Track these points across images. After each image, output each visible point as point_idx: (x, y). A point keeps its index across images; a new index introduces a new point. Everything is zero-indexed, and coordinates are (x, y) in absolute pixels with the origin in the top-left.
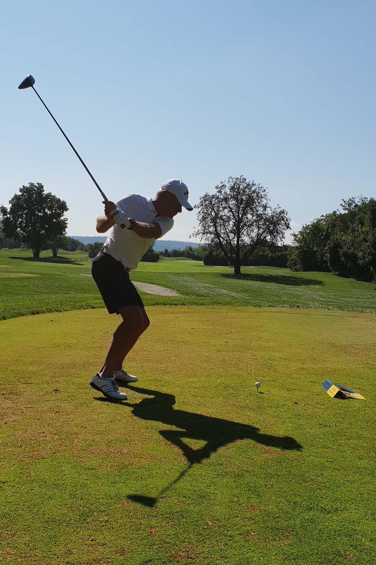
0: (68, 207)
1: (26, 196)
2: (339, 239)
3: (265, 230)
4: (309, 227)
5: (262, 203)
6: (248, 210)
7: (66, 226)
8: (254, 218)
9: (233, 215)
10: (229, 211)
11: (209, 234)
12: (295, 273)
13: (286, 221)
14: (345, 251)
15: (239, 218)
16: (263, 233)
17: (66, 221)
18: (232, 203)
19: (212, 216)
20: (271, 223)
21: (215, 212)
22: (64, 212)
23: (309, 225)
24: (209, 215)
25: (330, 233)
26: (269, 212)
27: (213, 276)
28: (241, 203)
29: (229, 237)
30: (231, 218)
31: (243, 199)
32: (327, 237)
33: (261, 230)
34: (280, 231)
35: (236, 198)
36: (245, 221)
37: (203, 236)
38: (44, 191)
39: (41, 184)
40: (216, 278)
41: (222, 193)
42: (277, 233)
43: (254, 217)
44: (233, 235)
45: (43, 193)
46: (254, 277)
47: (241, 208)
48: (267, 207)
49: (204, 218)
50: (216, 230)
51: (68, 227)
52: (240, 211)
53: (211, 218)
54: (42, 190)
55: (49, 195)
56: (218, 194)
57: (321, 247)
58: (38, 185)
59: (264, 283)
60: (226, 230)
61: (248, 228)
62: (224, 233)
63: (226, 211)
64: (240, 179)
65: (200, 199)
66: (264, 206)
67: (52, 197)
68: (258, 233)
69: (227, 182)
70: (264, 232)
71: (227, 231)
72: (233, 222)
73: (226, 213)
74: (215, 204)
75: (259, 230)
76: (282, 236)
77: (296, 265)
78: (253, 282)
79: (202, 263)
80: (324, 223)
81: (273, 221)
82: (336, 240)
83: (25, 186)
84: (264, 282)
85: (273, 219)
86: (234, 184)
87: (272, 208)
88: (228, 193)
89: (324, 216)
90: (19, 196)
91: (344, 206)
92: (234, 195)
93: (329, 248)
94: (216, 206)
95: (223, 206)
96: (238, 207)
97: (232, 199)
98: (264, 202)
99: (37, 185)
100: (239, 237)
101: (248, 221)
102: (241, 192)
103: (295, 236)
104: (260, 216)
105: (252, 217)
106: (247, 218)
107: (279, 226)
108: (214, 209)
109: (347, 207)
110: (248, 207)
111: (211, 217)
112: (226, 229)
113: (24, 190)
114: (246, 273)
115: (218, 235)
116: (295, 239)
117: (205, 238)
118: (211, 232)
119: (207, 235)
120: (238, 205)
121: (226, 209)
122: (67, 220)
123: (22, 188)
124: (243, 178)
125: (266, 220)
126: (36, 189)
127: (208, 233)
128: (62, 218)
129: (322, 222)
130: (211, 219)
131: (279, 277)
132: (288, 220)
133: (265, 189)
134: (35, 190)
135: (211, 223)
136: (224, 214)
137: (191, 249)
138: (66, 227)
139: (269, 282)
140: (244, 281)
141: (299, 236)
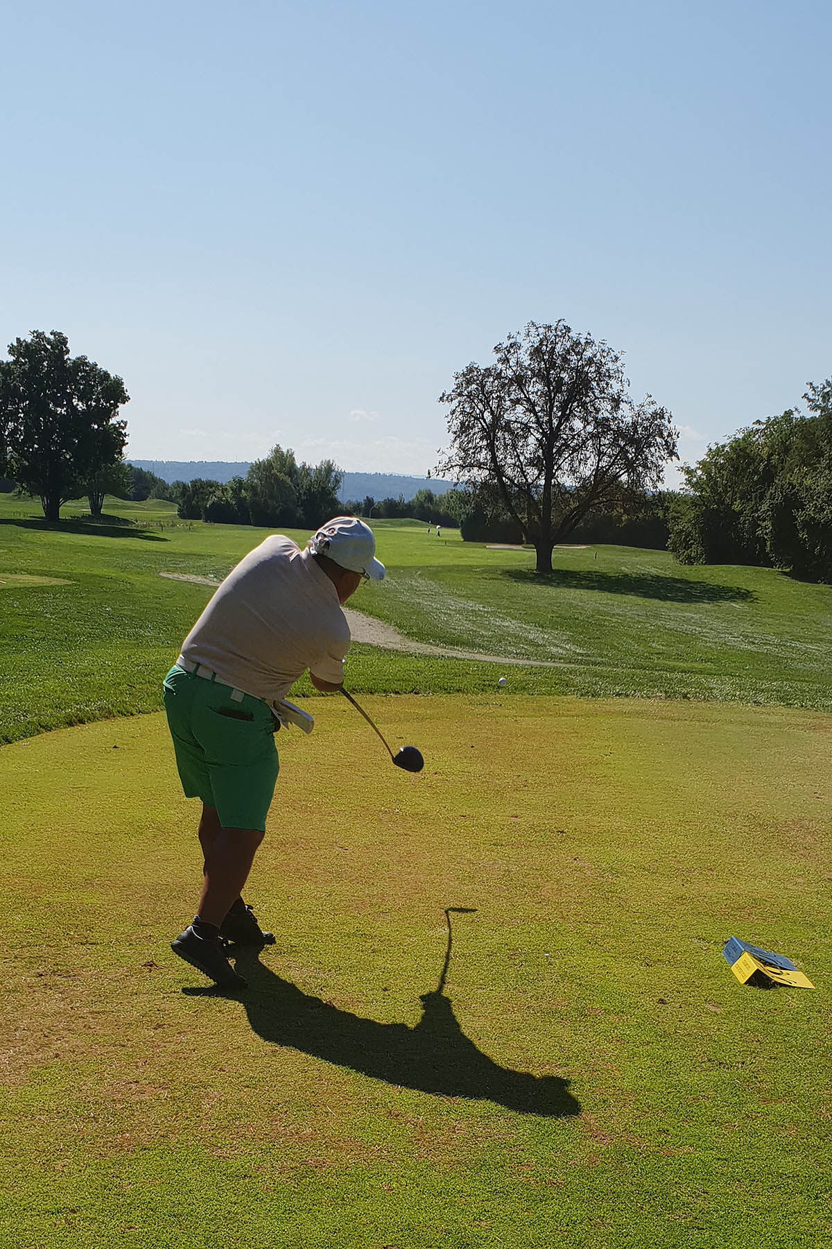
0: (127, 394)
1: (24, 364)
2: (797, 485)
3: (616, 458)
4: (723, 450)
5: (610, 391)
6: (574, 409)
7: (123, 441)
8: (590, 428)
9: (538, 422)
10: (527, 410)
11: (476, 469)
12: (687, 568)
13: (668, 436)
14: (809, 514)
15: (551, 428)
16: (610, 466)
17: (123, 428)
18: (536, 390)
19: (485, 422)
20: (632, 441)
21: (492, 413)
22: (118, 407)
23: (724, 446)
24: (478, 419)
25: (775, 467)
26: (626, 414)
27: (485, 576)
28: (558, 390)
29: (525, 477)
30: (531, 427)
31: (562, 378)
32: (768, 476)
33: (605, 458)
34: (652, 462)
35: (543, 377)
36: (565, 436)
37: (461, 474)
38: (68, 352)
39: (61, 333)
40: (491, 581)
41: (511, 364)
42: (645, 466)
43: (588, 427)
44: (536, 472)
45: (66, 357)
46: (585, 578)
47: (556, 404)
48: (622, 401)
49: (464, 428)
50: (494, 458)
51: (127, 443)
52: (555, 409)
53: (483, 426)
54: (65, 349)
55: (81, 362)
56: (500, 366)
57: (753, 503)
58: (55, 336)
59: (609, 595)
60: (519, 458)
61: (572, 454)
62: (515, 465)
63: (520, 409)
64: (556, 329)
65: (457, 378)
66: (614, 400)
67: (87, 368)
68: (598, 466)
69: (523, 336)
70: (613, 464)
71: (520, 461)
72: (537, 439)
73: (520, 415)
74: (491, 392)
75: (599, 460)
76: (655, 476)
77: (687, 547)
78: (582, 591)
79: (456, 534)
80: (761, 441)
81: (636, 436)
82: (788, 488)
83: (22, 340)
84: (609, 591)
85: (636, 431)
86: (541, 341)
87: (634, 403)
88: (526, 364)
89: (763, 424)
90: (8, 364)
91: (812, 401)
92: (540, 370)
93: (773, 508)
94: (495, 396)
95: (512, 397)
96: (551, 401)
97: (534, 379)
98: (615, 386)
99: (52, 337)
100: (550, 476)
101: (574, 436)
102: (558, 362)
103: (689, 472)
104: (603, 424)
105: (585, 427)
106: (572, 429)
107: (650, 451)
108: (491, 403)
109: (820, 401)
110: (574, 402)
111: (481, 423)
112: (518, 456)
113: (20, 349)
114: (564, 568)
115: (498, 470)
116: (689, 481)
117: (467, 477)
118: (481, 463)
119: (472, 471)
120: (550, 394)
121: (518, 403)
122: (125, 425)
123: (15, 344)
124: (564, 326)
125: (619, 433)
126: (49, 347)
127: (472, 466)
128: (113, 421)
129: (757, 436)
130: (483, 429)
131: (645, 579)
132: (671, 436)
133: (619, 355)
134: (46, 350)
135: (482, 439)
136: (514, 419)
137: (430, 497)
138: (124, 444)
139: (622, 593)
140: (558, 590)
141: (699, 472)
